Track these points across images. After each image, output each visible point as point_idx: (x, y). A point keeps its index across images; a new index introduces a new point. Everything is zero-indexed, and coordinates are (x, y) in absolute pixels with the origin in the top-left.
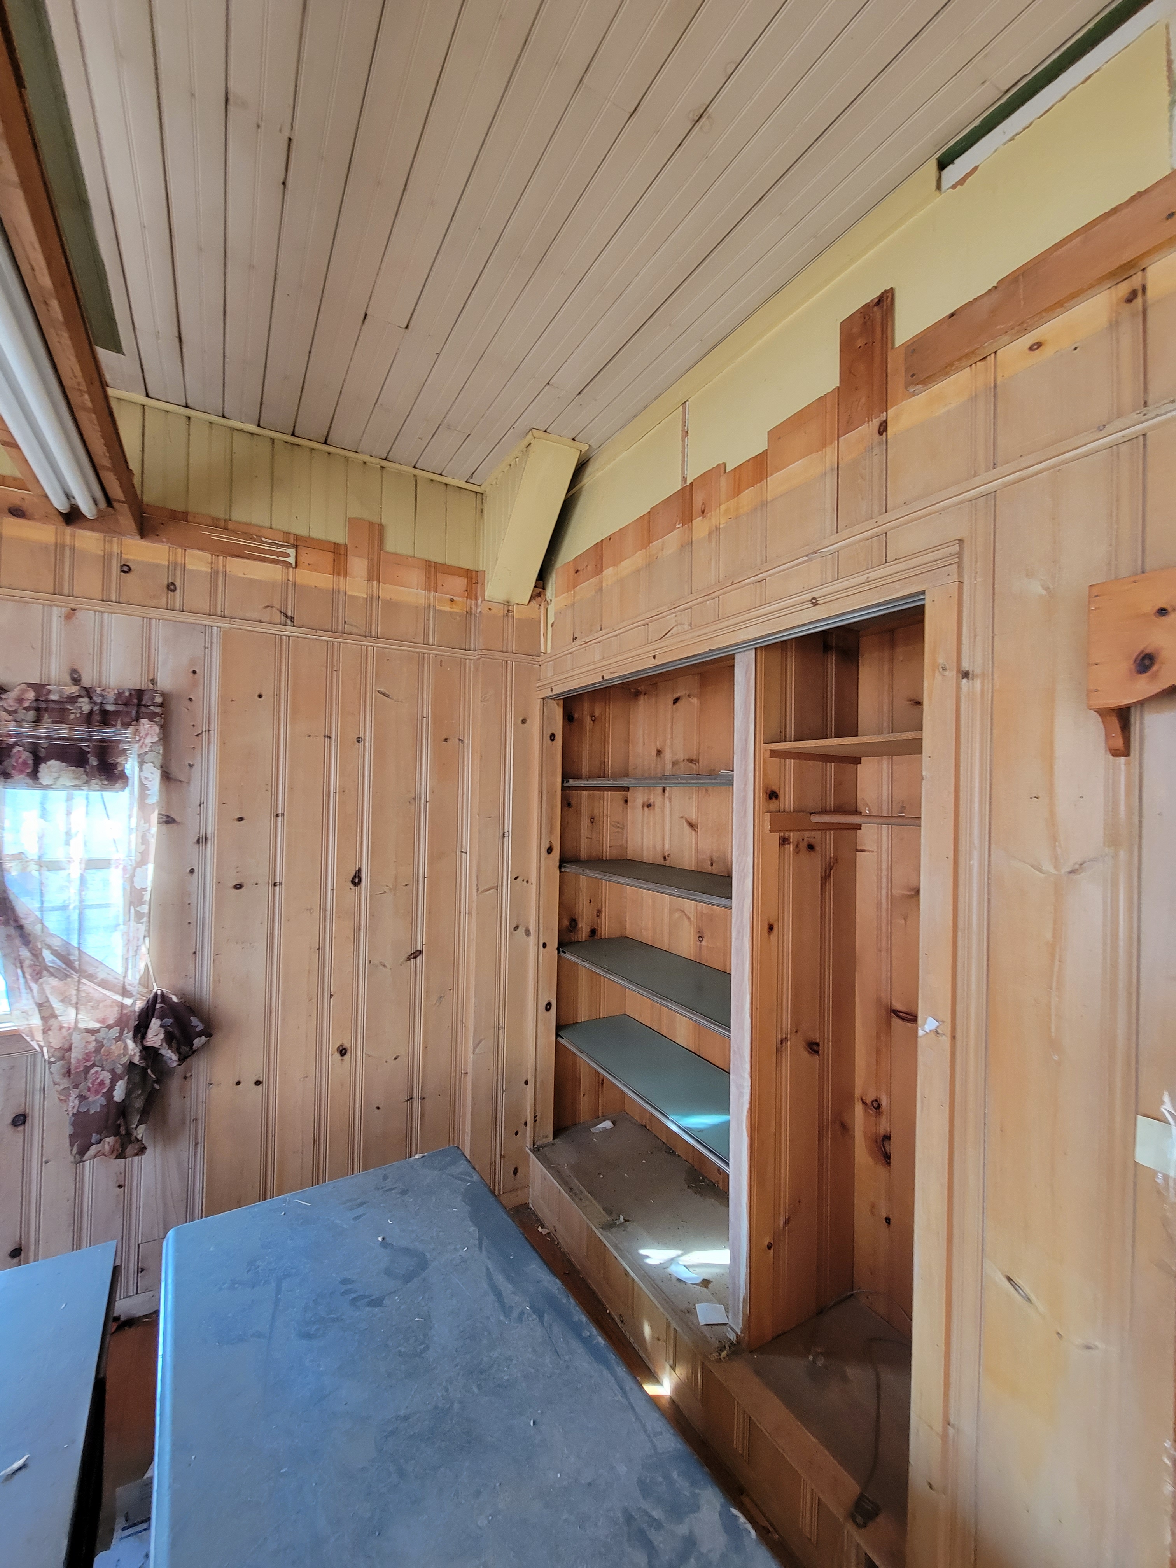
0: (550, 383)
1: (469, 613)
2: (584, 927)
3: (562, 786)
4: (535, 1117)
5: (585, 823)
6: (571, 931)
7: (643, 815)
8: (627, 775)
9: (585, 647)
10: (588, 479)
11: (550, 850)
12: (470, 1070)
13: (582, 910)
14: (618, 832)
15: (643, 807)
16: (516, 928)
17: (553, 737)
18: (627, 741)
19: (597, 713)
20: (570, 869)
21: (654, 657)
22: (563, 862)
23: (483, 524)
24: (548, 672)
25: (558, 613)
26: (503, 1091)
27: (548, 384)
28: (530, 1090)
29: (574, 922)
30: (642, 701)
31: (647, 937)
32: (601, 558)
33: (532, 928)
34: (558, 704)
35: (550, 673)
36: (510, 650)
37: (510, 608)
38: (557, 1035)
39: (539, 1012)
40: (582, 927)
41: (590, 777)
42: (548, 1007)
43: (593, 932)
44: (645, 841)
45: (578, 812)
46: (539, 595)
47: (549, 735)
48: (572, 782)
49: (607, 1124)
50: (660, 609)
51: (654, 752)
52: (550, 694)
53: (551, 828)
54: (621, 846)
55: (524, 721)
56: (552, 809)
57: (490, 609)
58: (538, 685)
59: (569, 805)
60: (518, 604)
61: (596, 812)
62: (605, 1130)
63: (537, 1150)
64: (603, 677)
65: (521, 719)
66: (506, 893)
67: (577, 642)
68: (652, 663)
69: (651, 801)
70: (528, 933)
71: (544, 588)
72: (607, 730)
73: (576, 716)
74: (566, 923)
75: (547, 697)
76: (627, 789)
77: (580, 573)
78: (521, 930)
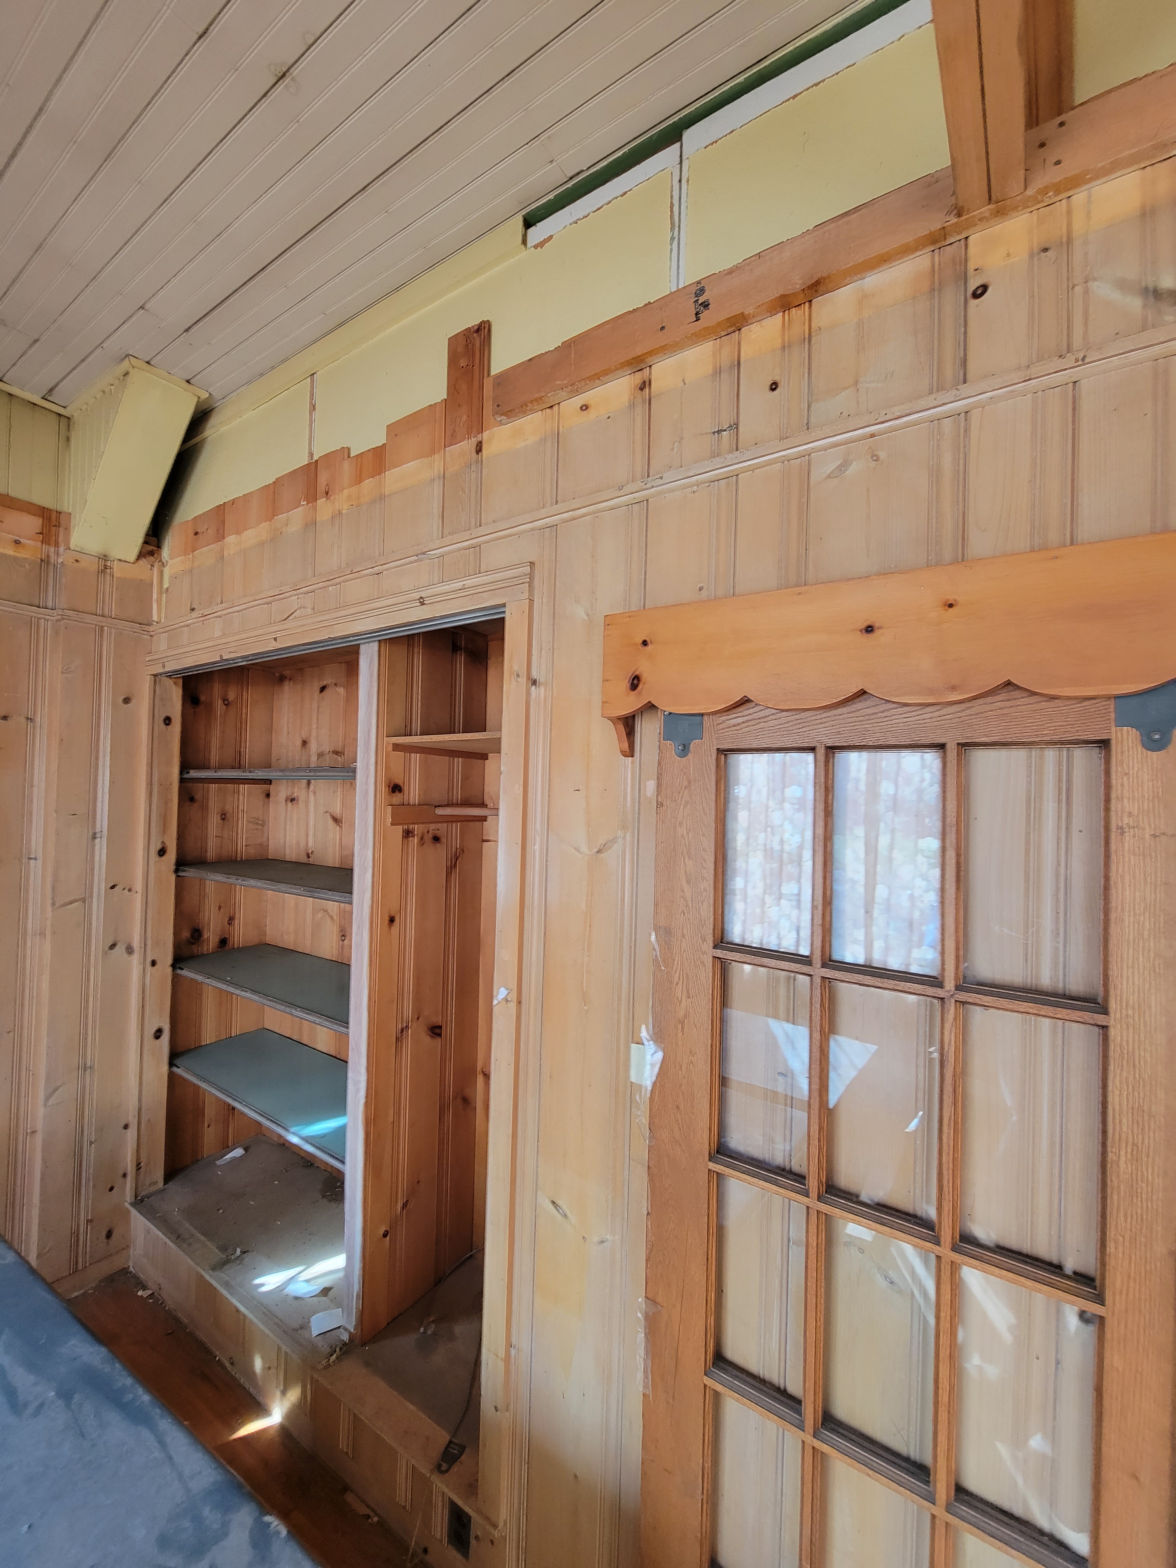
0: (147, 306)
1: (45, 562)
2: (211, 937)
3: (182, 780)
4: (138, 1164)
5: (214, 820)
6: (193, 944)
7: (286, 810)
8: (268, 766)
9: (203, 621)
10: (212, 431)
11: (162, 852)
12: (39, 1126)
13: (209, 919)
14: (257, 829)
15: (286, 801)
16: (113, 946)
17: (168, 721)
18: (270, 729)
19: (231, 696)
20: (190, 873)
21: (275, 639)
22: (181, 864)
23: (70, 454)
24: (161, 645)
25: (174, 578)
26: (91, 1143)
27: (142, 307)
28: (131, 1135)
29: (197, 934)
30: (287, 686)
31: (288, 941)
32: (223, 522)
33: (136, 944)
34: (175, 683)
35: (163, 646)
36: (106, 613)
37: (108, 564)
38: (171, 1064)
39: (145, 1043)
40: (208, 938)
41: (221, 767)
42: (158, 1034)
43: (223, 942)
44: (288, 838)
45: (204, 808)
46: (152, 553)
47: (163, 718)
48: (193, 774)
49: (238, 1152)
50: (283, 588)
51: (299, 743)
52: (162, 671)
53: (164, 826)
54: (261, 845)
55: (127, 701)
56: (166, 803)
57: (77, 561)
58: (147, 659)
59: (192, 799)
60: (120, 560)
61: (228, 808)
62: (234, 1159)
63: (139, 1202)
64: (221, 656)
65: (123, 697)
66: (97, 906)
67: (195, 614)
68: (272, 646)
69: (295, 795)
70: (130, 950)
71: (159, 546)
72: (244, 716)
73: (203, 698)
74: (186, 934)
75: (161, 674)
76: (269, 782)
77: (200, 536)
78: (120, 949)
